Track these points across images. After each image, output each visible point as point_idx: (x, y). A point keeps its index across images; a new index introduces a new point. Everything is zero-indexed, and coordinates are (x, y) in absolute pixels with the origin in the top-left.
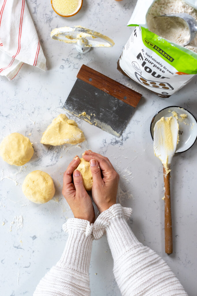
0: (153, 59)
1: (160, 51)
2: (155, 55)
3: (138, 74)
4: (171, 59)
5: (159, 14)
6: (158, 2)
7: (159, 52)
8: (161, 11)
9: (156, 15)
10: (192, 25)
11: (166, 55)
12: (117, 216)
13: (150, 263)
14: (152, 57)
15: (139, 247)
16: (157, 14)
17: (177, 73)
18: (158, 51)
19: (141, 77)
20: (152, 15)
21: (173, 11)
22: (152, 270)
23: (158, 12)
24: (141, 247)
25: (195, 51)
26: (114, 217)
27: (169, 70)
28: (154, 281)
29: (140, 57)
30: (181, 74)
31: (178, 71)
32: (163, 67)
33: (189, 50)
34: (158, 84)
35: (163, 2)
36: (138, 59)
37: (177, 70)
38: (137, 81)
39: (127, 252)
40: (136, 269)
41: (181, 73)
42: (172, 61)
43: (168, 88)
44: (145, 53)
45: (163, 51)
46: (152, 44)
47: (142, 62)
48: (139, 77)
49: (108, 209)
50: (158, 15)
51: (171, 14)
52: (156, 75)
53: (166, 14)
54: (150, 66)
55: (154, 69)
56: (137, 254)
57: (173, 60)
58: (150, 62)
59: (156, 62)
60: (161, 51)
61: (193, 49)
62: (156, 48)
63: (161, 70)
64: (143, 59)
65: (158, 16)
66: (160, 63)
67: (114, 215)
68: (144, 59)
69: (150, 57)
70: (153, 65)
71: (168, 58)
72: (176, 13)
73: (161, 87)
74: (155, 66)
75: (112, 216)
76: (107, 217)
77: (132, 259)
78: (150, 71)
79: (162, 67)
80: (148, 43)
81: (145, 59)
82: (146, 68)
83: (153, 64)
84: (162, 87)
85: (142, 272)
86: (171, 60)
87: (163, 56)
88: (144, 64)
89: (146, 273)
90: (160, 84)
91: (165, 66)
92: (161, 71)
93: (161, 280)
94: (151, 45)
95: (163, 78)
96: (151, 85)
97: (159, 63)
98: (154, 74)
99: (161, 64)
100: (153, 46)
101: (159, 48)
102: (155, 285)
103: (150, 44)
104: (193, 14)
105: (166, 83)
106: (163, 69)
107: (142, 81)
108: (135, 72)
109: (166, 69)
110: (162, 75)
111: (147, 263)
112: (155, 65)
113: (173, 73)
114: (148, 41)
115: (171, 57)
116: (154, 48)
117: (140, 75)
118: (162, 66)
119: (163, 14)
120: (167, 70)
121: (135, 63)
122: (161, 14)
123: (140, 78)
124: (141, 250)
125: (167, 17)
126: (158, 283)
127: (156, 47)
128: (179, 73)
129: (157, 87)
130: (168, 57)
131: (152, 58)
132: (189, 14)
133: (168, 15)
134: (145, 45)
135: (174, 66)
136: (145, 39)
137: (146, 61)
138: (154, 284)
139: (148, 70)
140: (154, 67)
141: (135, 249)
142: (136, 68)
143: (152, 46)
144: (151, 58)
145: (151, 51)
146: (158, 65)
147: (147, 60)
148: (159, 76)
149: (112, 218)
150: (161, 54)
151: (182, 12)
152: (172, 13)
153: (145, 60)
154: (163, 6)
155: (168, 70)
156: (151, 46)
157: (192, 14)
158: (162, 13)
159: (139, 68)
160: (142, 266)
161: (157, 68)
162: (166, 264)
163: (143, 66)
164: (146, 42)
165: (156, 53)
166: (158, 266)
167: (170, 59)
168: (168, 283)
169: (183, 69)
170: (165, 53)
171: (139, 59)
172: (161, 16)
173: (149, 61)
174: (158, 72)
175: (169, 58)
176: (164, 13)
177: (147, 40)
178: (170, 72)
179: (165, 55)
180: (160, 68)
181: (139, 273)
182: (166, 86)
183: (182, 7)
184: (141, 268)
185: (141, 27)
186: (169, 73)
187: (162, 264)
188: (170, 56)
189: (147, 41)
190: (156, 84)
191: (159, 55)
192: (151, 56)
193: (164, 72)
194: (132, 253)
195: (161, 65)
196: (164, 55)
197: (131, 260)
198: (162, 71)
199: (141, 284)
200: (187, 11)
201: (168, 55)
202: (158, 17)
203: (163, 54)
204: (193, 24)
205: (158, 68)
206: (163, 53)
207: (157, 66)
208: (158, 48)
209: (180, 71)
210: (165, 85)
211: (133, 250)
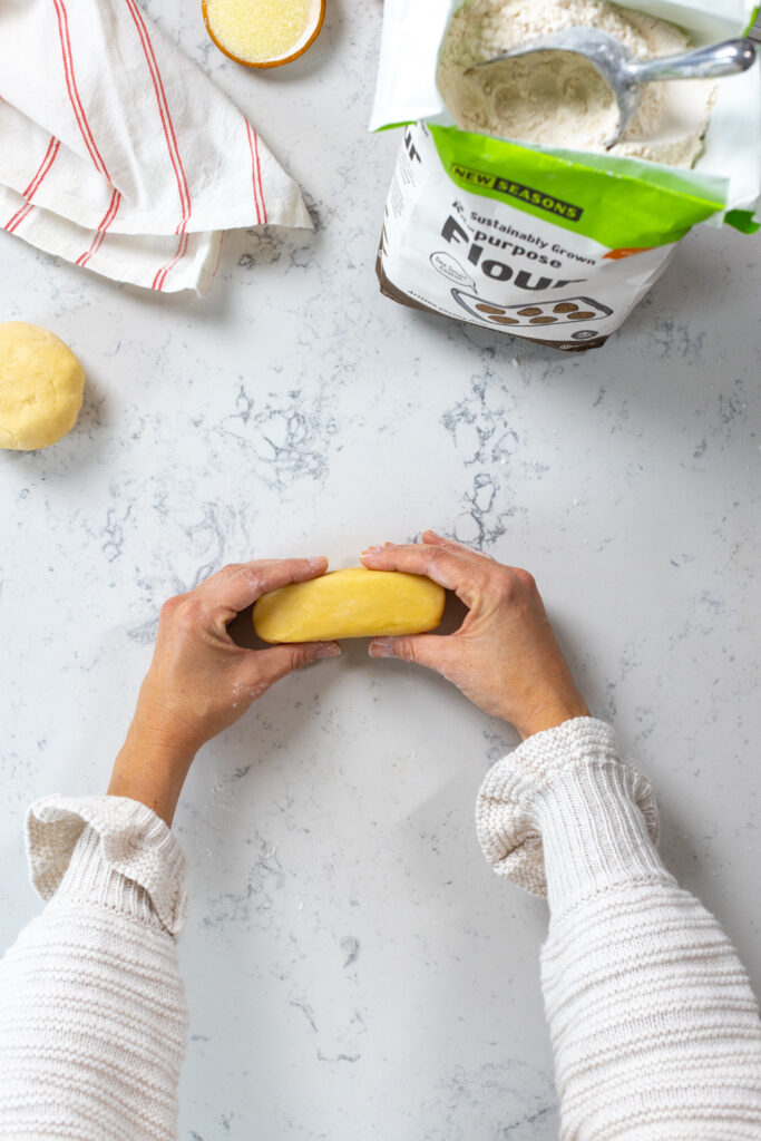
0: (503, 229)
1: (521, 195)
2: (507, 212)
3: (466, 294)
4: (571, 213)
5: (482, 58)
6: (465, 12)
7: (517, 196)
8: (483, 43)
9: (469, 64)
10: (613, 64)
11: (548, 203)
12: (587, 760)
13: (682, 953)
14: (496, 223)
15: (652, 884)
16: (474, 59)
17: (607, 256)
18: (512, 194)
19: (479, 302)
20: (456, 67)
21: (527, 30)
22: (681, 981)
23: (473, 50)
24: (660, 886)
25: (654, 154)
26: (572, 763)
27: (576, 253)
28: (676, 1027)
29: (456, 233)
30: (623, 256)
31: (610, 247)
32: (549, 248)
33: (630, 157)
34: (548, 311)
35: (483, 9)
36: (449, 240)
37: (604, 244)
38: (469, 318)
39: (598, 892)
40: (618, 960)
41: (623, 253)
42: (576, 219)
43: (590, 315)
44: (467, 213)
45: (532, 192)
46: (482, 176)
47: (466, 248)
48: (472, 303)
49: (557, 728)
50: (478, 61)
51: (525, 43)
52: (532, 282)
53: (505, 51)
54: (503, 256)
55: (518, 264)
56: (637, 905)
57: (579, 212)
58: (494, 241)
59: (518, 238)
60: (526, 194)
61: (643, 150)
62: (503, 186)
63: (544, 259)
64: (466, 238)
65: (479, 64)
66: (536, 237)
67: (577, 754)
68: (471, 236)
69: (489, 223)
70: (509, 249)
71: (557, 212)
72: (541, 37)
73: (562, 317)
74: (519, 251)
75: (567, 758)
76: (545, 757)
77: (614, 921)
78: (506, 273)
79: (546, 248)
80: (469, 176)
81: (474, 234)
82: (488, 266)
83: (511, 245)
84: (569, 317)
85: (640, 977)
86: (573, 215)
87: (537, 209)
88: (475, 253)
89: (652, 985)
90: (558, 309)
91: (557, 243)
92: (548, 265)
93: (702, 1033)
94: (480, 179)
95: (561, 284)
96: (525, 320)
97: (530, 238)
98: (523, 280)
99: (539, 240)
100: (491, 184)
101: (516, 184)
102: (672, 1044)
103: (475, 179)
104: (605, 21)
105: (577, 298)
106: (551, 256)
107: (485, 315)
108: (453, 290)
109: (562, 252)
110: (554, 275)
111: (667, 951)
112: (517, 248)
113: (592, 259)
114: (467, 171)
115: (569, 206)
116: (496, 187)
117: (474, 294)
118: (543, 246)
119: (495, 54)
120: (568, 255)
121: (443, 258)
122: (487, 56)
123: (478, 306)
124: (656, 895)
125: (514, 60)
126: (688, 1038)
127: (502, 183)
128: (616, 254)
129: (548, 321)
130: (558, 206)
131: (498, 226)
132: (590, 25)
133: (514, 53)
134: (460, 186)
135: (589, 233)
136: (453, 164)
137: (480, 243)
138: (671, 1038)
139: (497, 271)
140: (517, 256)
141: (636, 886)
142: (451, 272)
143: (487, 182)
144: (495, 226)
145: (489, 201)
146: (529, 247)
147: (485, 238)
148: (544, 283)
149: (564, 763)
150: (530, 202)
151: (565, 24)
152: (526, 38)
153: (477, 238)
154: (486, 21)
155: (570, 255)
156: (482, 183)
157: (602, 23)
158: (491, 49)
159: (463, 274)
160: (645, 954)
161: (529, 255)
162: (747, 978)
163: (475, 263)
164: (462, 175)
165: (509, 203)
166: (711, 975)
167: (566, 211)
168: (725, 1053)
169: (626, 236)
170: (544, 196)
171: (452, 239)
172: (491, 62)
173: (491, 240)
174: (538, 271)
175: (562, 211)
176: (499, 50)
177: (462, 166)
178: (582, 259)
179: (545, 202)
180: (541, 252)
181: (628, 978)
182: (580, 310)
183: (557, 8)
184: (639, 962)
185: (428, 125)
186: (579, 262)
187: (729, 974)
188: (563, 204)
189: (462, 170)
190: (540, 311)
191: (522, 209)
192: (493, 219)
193: (559, 264)
194: (618, 897)
195: (540, 244)
196: (540, 205)
197: (608, 923)
198: (549, 261)
199: (622, 1021)
200: (582, 17)
201: (556, 201)
202: (477, 68)
203: (538, 201)
204: (615, 59)
205: (532, 255)
206: (535, 196)
207: (527, 251)
208: (510, 183)
209: (617, 247)
210: (577, 308)
211: (625, 890)
